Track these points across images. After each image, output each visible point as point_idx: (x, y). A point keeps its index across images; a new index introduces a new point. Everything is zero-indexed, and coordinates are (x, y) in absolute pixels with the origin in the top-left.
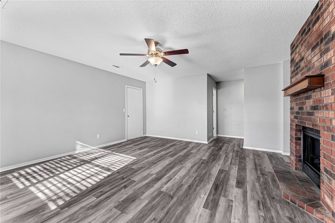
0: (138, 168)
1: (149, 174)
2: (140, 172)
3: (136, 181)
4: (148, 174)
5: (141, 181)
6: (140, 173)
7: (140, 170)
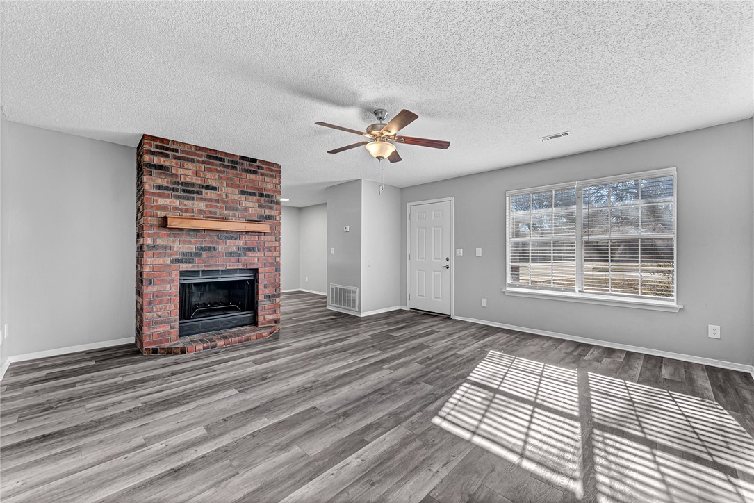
0: (418, 383)
1: (394, 370)
2: (413, 376)
3: (417, 362)
4: (396, 370)
5: (409, 362)
6: (413, 373)
7: (414, 379)
